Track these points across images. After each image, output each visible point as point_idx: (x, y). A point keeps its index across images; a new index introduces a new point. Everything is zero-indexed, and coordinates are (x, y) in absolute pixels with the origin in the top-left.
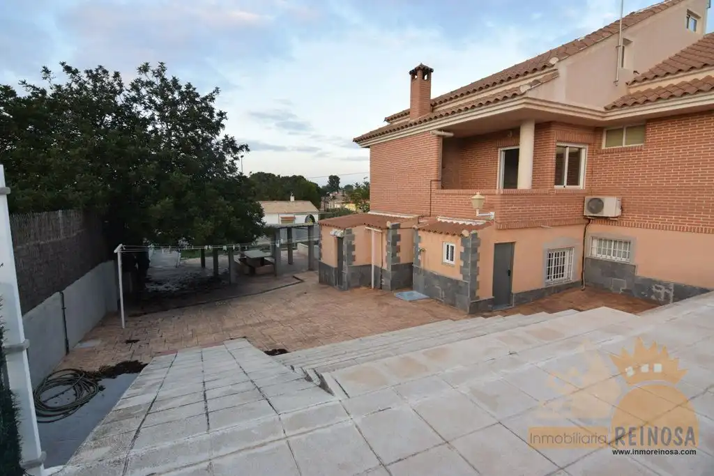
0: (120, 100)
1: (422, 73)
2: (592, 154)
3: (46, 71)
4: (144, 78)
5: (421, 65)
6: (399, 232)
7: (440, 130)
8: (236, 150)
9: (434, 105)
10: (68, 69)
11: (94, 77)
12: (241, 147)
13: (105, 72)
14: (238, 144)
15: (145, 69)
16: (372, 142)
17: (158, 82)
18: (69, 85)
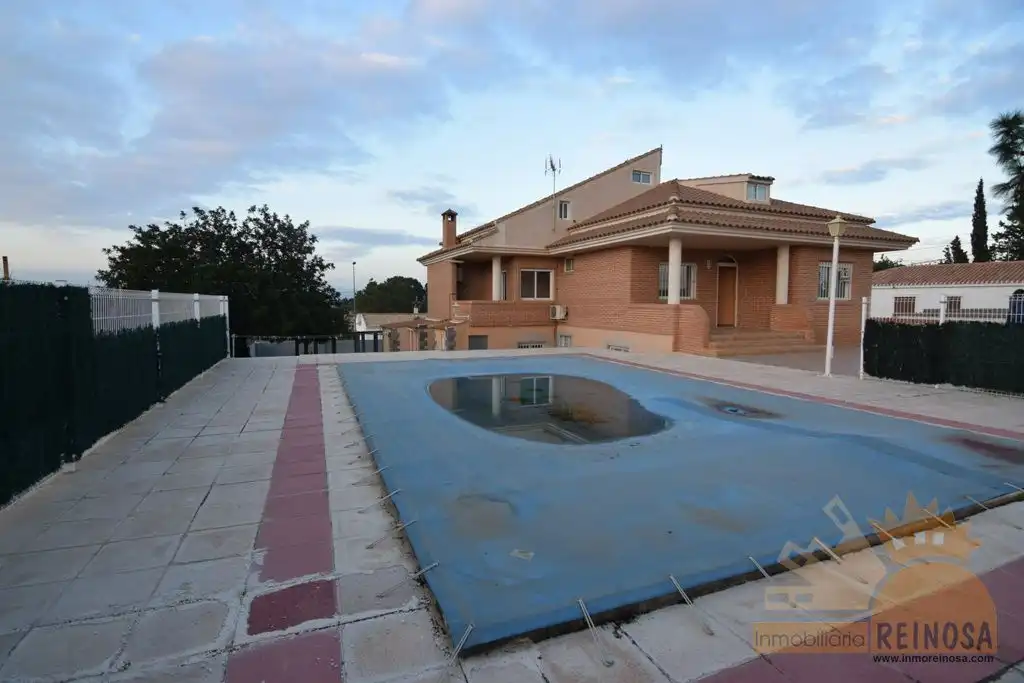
0: (234, 233)
1: (450, 216)
2: (556, 275)
3: (183, 214)
4: (252, 216)
5: (450, 210)
6: (425, 331)
7: (454, 258)
8: (323, 268)
9: (459, 239)
10: (196, 210)
11: (215, 214)
12: (328, 266)
13: (223, 211)
14: (325, 263)
15: (253, 209)
16: (428, 262)
17: (262, 218)
18: (197, 222)
